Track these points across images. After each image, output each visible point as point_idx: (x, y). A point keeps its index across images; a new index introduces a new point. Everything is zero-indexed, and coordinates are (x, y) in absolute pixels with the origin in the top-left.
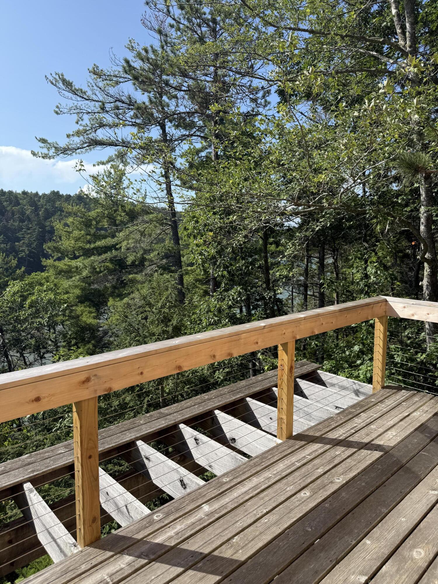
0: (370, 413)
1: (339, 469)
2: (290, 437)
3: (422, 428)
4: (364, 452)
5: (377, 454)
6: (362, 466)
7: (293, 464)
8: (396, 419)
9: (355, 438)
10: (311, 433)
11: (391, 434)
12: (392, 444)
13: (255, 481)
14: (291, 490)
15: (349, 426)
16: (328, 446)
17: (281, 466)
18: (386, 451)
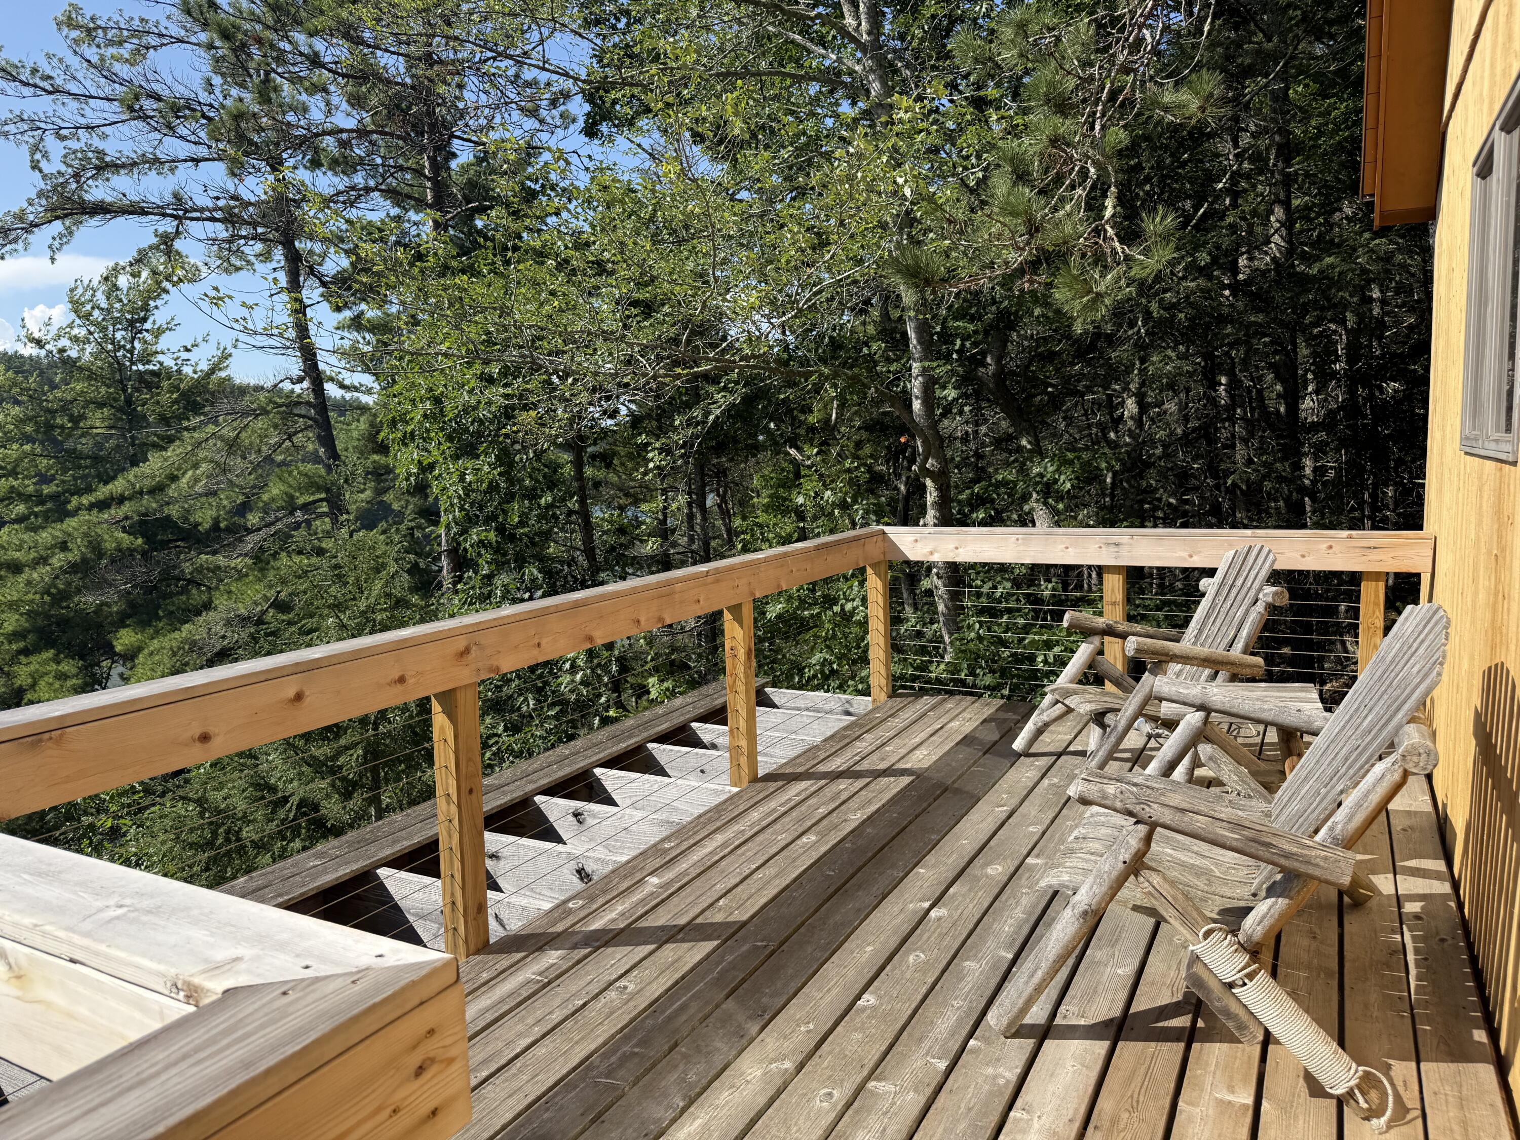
0: (879, 732)
1: (851, 804)
2: (755, 780)
3: (967, 740)
4: (884, 781)
5: (906, 780)
6: (887, 796)
7: (775, 810)
8: (923, 735)
9: (865, 765)
10: (789, 770)
11: (919, 754)
12: (926, 764)
13: (719, 838)
14: (783, 839)
15: (849, 753)
16: (823, 782)
17: (755, 815)
18: (918, 775)
